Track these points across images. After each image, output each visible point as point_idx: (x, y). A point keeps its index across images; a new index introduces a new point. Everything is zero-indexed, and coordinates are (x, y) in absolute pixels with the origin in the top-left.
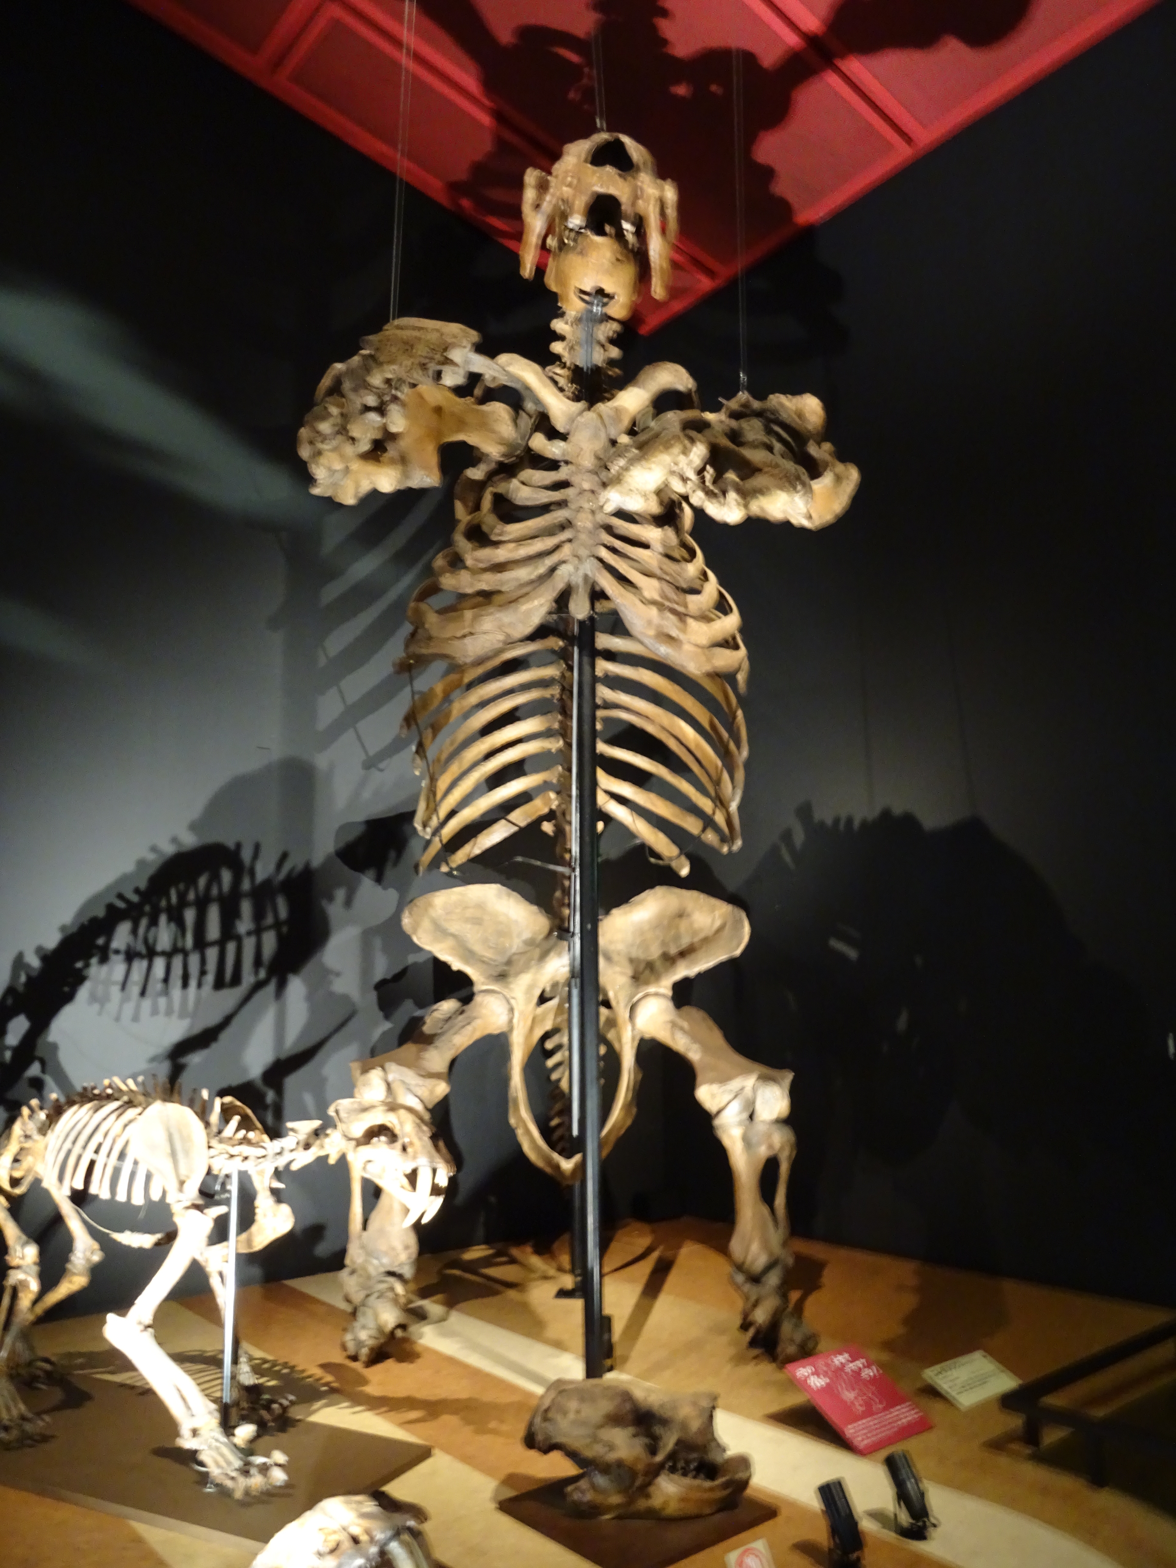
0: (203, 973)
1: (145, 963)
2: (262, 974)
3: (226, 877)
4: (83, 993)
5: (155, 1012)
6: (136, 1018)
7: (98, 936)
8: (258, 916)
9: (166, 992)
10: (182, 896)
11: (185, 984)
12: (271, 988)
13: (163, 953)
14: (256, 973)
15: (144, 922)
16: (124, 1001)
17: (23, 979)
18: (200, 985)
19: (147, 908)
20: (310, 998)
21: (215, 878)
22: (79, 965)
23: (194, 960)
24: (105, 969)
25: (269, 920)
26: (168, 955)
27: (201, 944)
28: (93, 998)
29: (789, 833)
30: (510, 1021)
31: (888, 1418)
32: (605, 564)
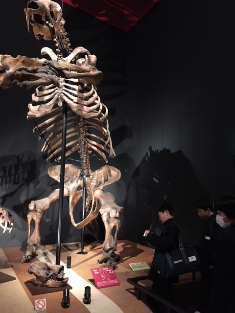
2: (24, 182)
3: (16, 161)
8: (24, 169)
9: (1, 185)
10: (6, 165)
12: (26, 185)
18: (9, 184)
23: (8, 179)
25: (26, 170)
27: (10, 175)
29: (147, 153)
30: (69, 194)
31: (109, 281)
32: (65, 94)
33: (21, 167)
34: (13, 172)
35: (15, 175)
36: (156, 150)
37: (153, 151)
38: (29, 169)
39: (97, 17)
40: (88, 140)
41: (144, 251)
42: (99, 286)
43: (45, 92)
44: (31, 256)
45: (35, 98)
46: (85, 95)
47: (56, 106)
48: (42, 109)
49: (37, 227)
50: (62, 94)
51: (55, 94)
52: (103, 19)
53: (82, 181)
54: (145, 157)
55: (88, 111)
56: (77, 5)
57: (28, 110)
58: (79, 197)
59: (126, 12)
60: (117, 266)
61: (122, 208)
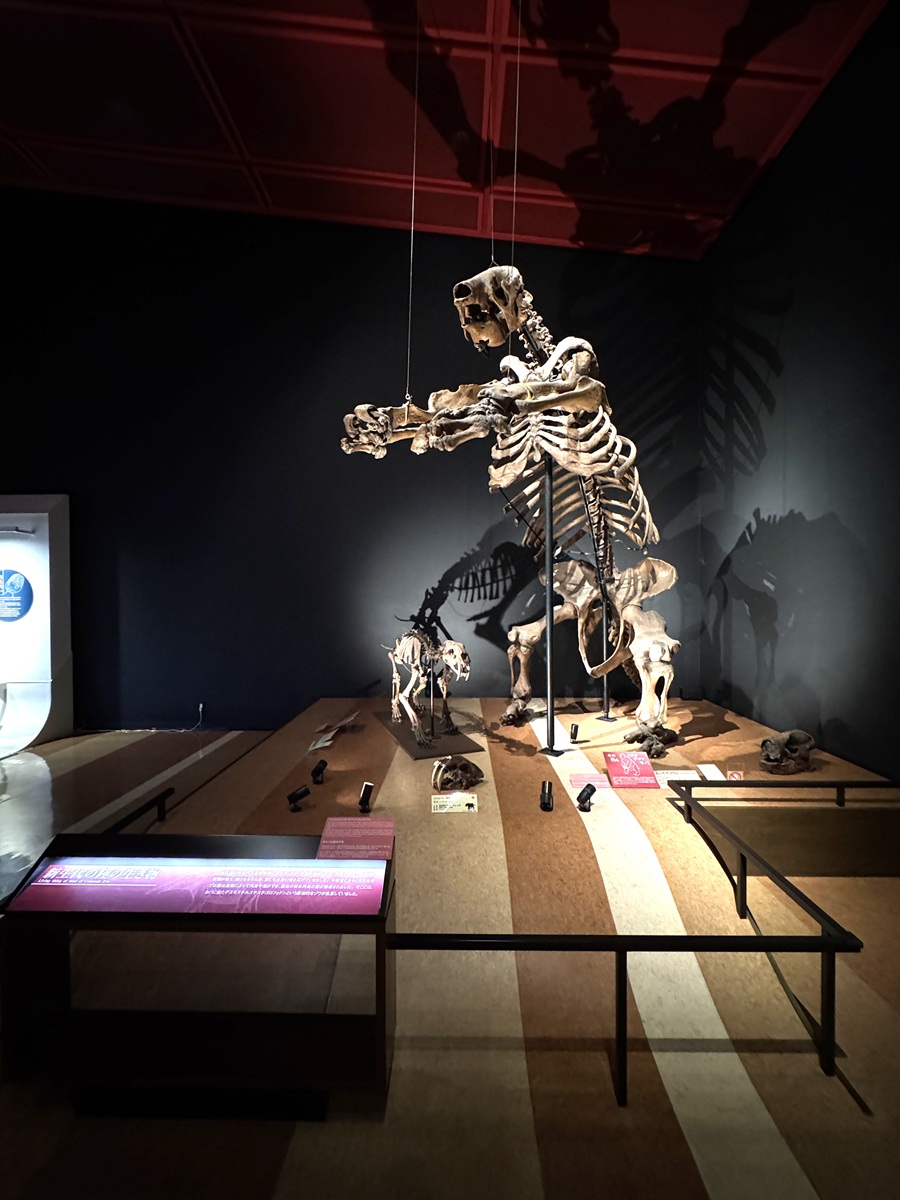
0: (485, 594)
1: (465, 591)
4: (446, 602)
7: (449, 583)
8: (504, 574)
9: (473, 600)
10: (476, 569)
11: (479, 599)
13: (471, 588)
14: (504, 595)
15: (464, 578)
16: (460, 603)
18: (485, 598)
19: (464, 572)
22: (445, 592)
23: (482, 589)
24: (453, 594)
25: (509, 575)
26: (473, 588)
27: (484, 584)
28: (450, 603)
29: (750, 525)
30: (576, 614)
31: (637, 779)
32: (544, 438)
33: (499, 571)
34: (488, 580)
35: (491, 584)
36: (770, 517)
37: (763, 519)
38: (514, 572)
39: (628, 252)
40: (606, 512)
41: (738, 728)
42: (615, 783)
43: (512, 440)
44: (513, 716)
45: (497, 454)
46: (582, 431)
47: (530, 464)
48: (507, 471)
49: (522, 670)
50: (539, 438)
51: (528, 440)
52: (640, 250)
53: (599, 590)
54: (744, 532)
55: (588, 462)
56: (581, 243)
57: (489, 477)
58: (597, 620)
59: (690, 218)
60: (667, 750)
61: (677, 642)
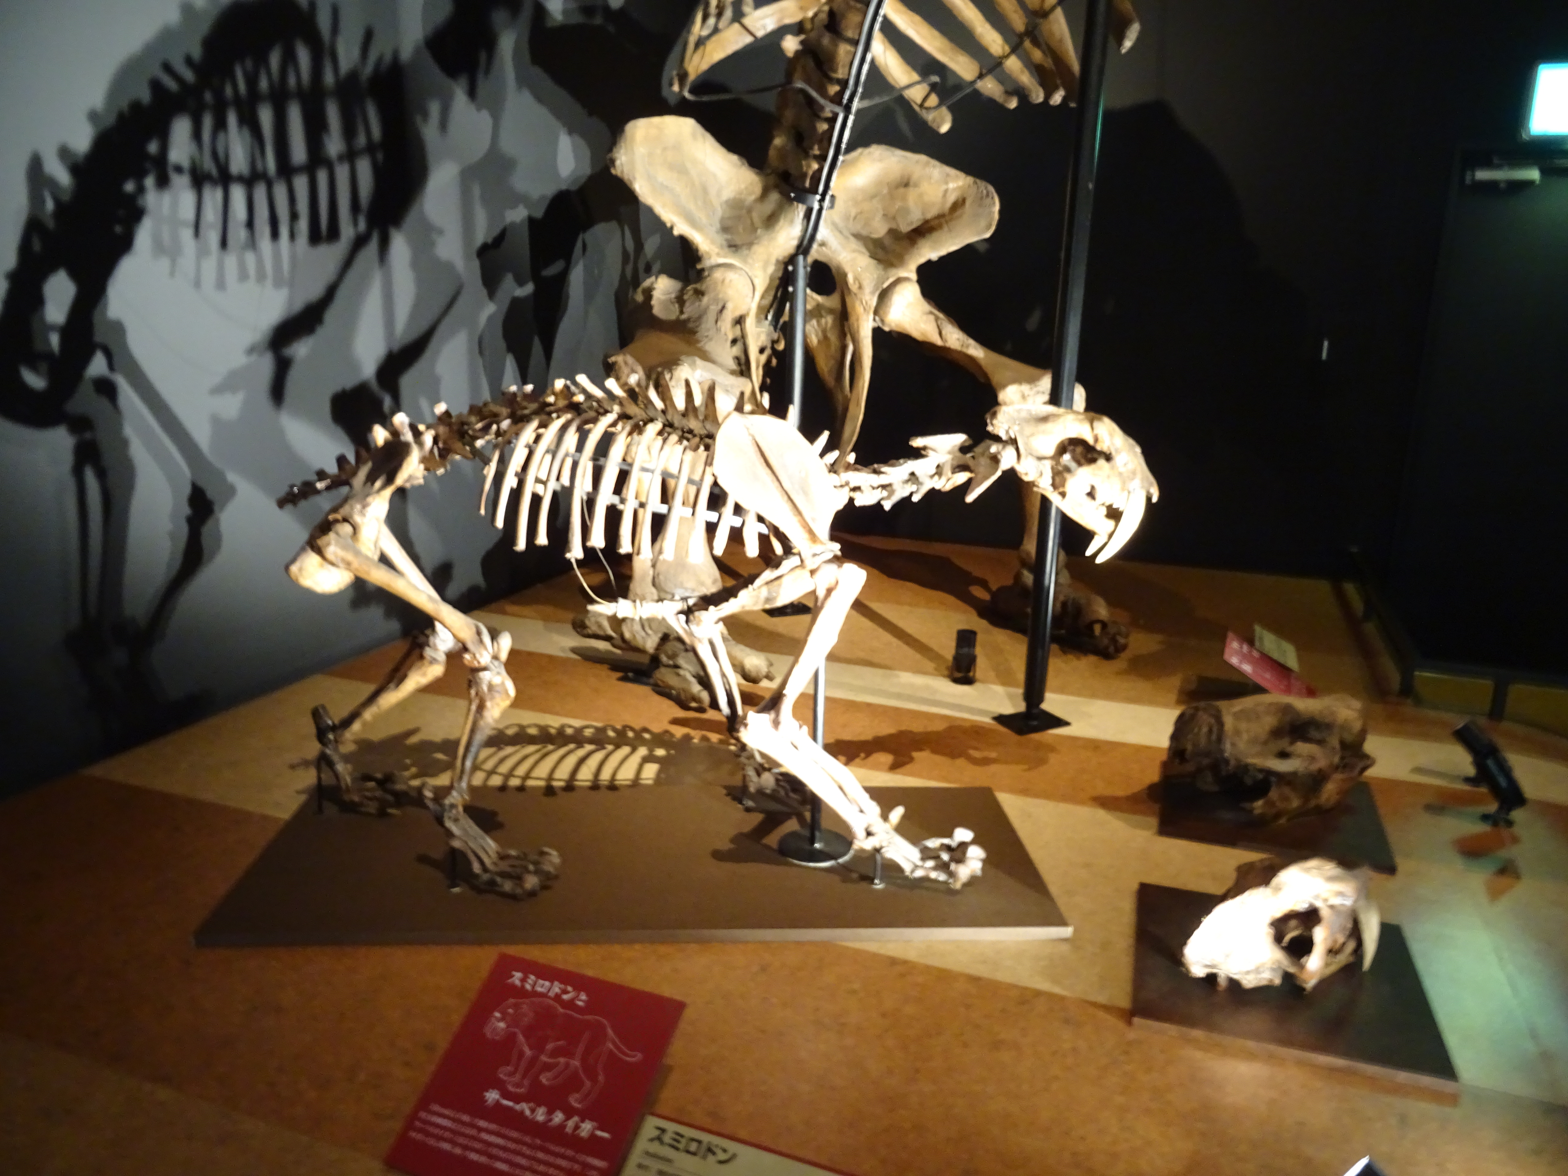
0: (294, 216)
1: (219, 194)
2: (362, 225)
3: (303, 56)
4: (144, 236)
5: (243, 276)
6: (221, 284)
7: (147, 139)
9: (252, 243)
11: (275, 234)
12: (373, 246)
13: (240, 179)
14: (355, 224)
15: (208, 122)
16: (202, 253)
17: (50, 205)
18: (292, 236)
19: (208, 97)
20: (415, 264)
21: (289, 57)
22: (129, 187)
24: (166, 198)
27: (286, 170)
28: (159, 248)
